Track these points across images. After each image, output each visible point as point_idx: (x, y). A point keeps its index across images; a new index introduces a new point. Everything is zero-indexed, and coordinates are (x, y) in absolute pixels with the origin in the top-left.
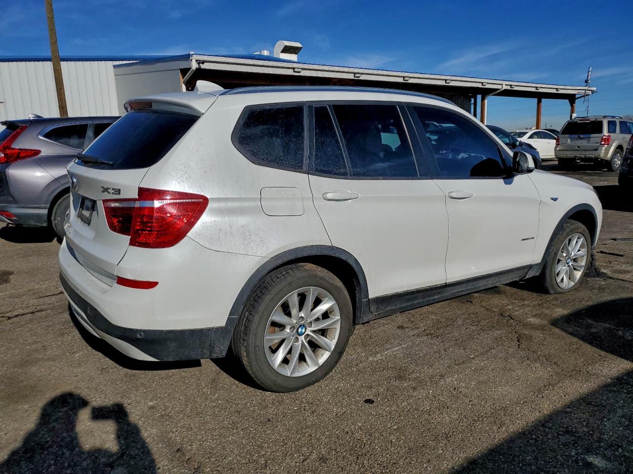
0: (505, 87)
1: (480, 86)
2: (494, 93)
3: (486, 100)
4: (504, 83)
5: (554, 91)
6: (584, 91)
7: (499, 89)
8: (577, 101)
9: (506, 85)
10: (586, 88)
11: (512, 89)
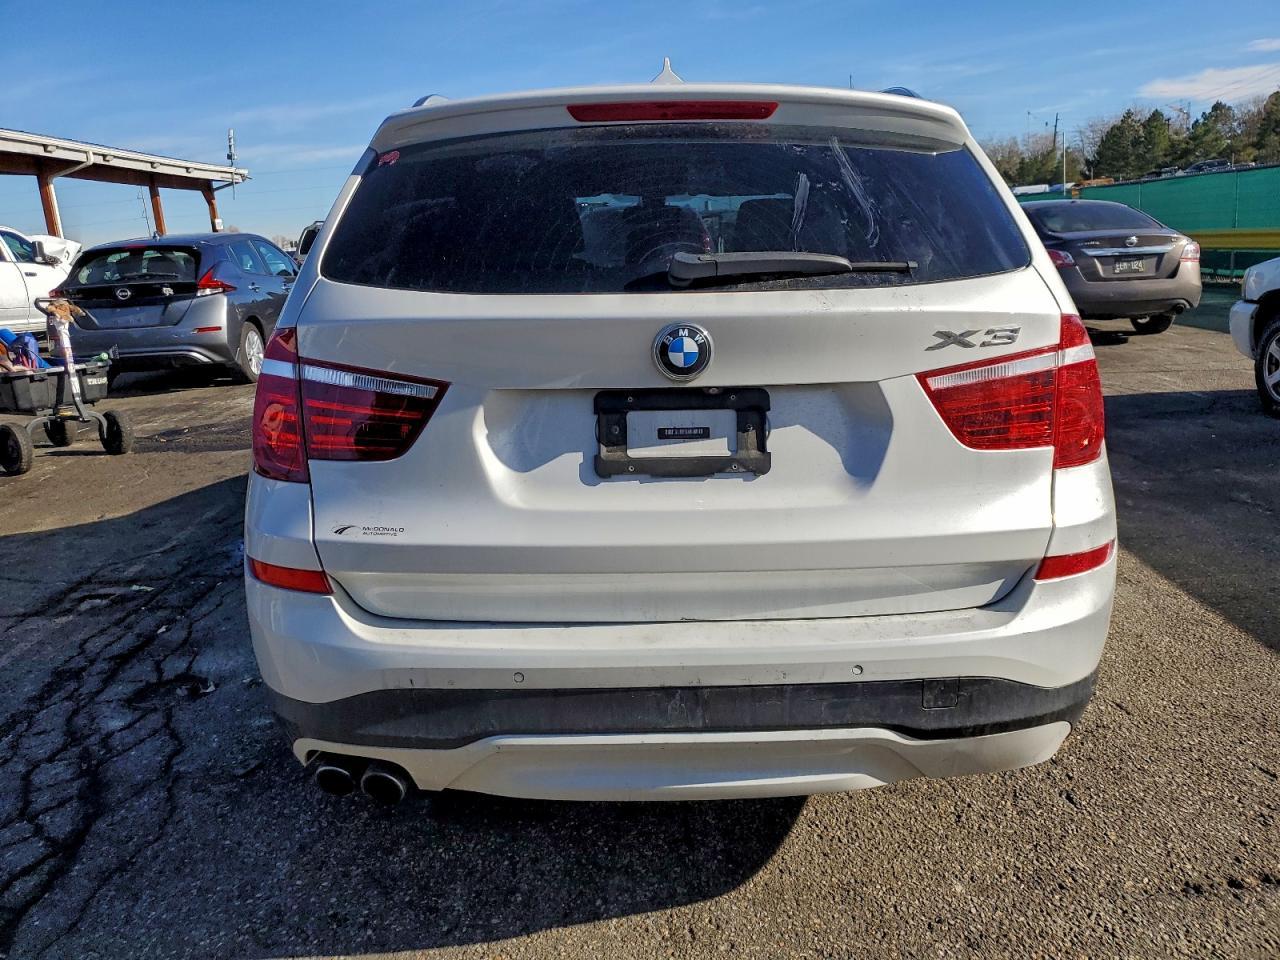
0: (93, 159)
1: (40, 151)
2: (69, 171)
3: (52, 187)
4: (91, 149)
5: (182, 173)
6: (229, 176)
7: (82, 163)
8: (216, 193)
9: (94, 154)
10: (232, 170)
11: (107, 163)
